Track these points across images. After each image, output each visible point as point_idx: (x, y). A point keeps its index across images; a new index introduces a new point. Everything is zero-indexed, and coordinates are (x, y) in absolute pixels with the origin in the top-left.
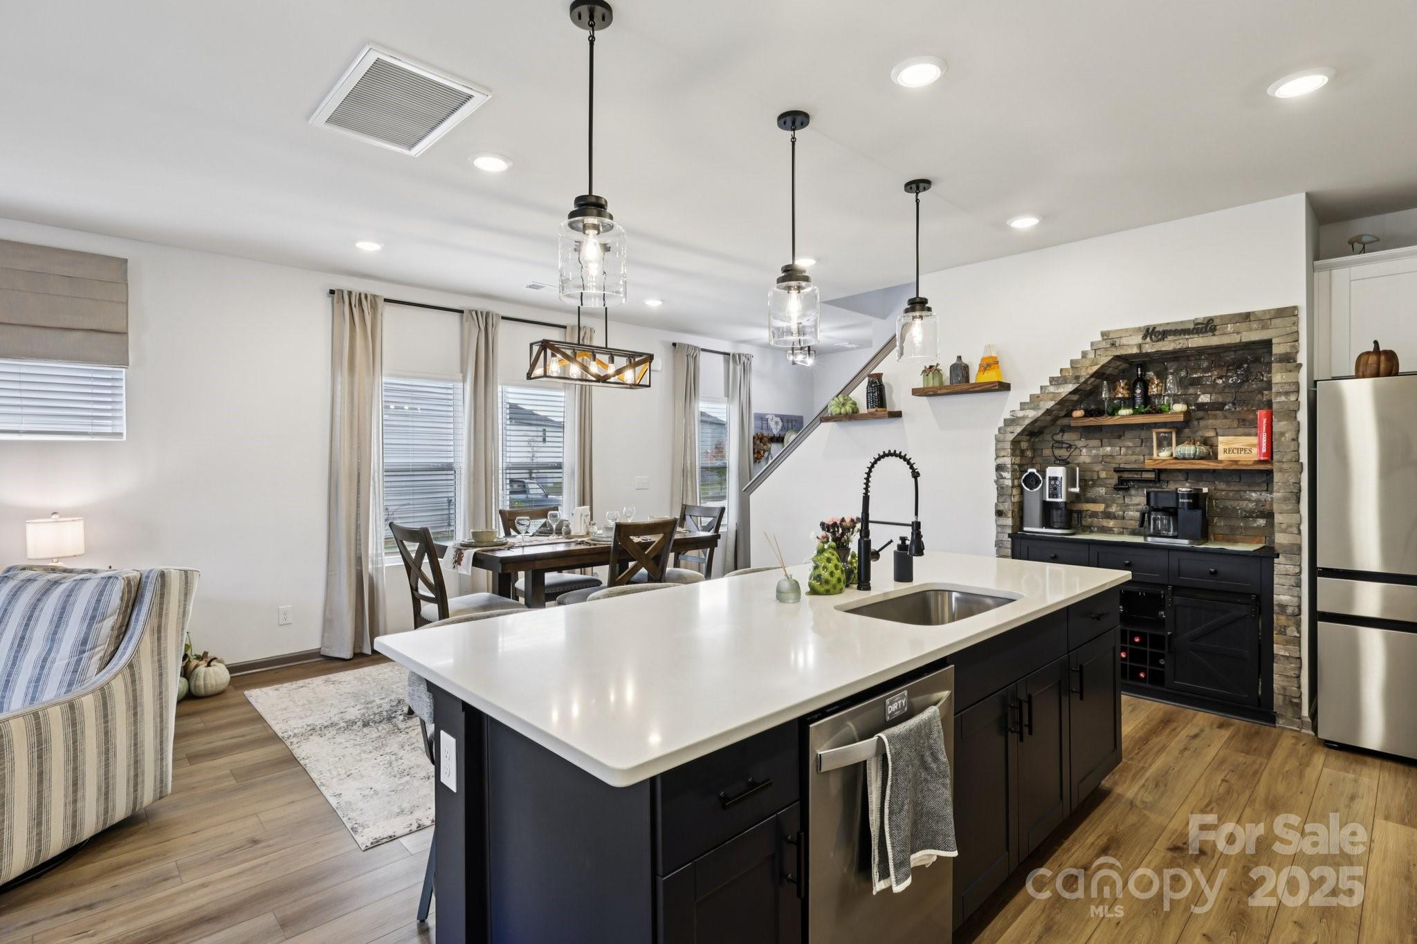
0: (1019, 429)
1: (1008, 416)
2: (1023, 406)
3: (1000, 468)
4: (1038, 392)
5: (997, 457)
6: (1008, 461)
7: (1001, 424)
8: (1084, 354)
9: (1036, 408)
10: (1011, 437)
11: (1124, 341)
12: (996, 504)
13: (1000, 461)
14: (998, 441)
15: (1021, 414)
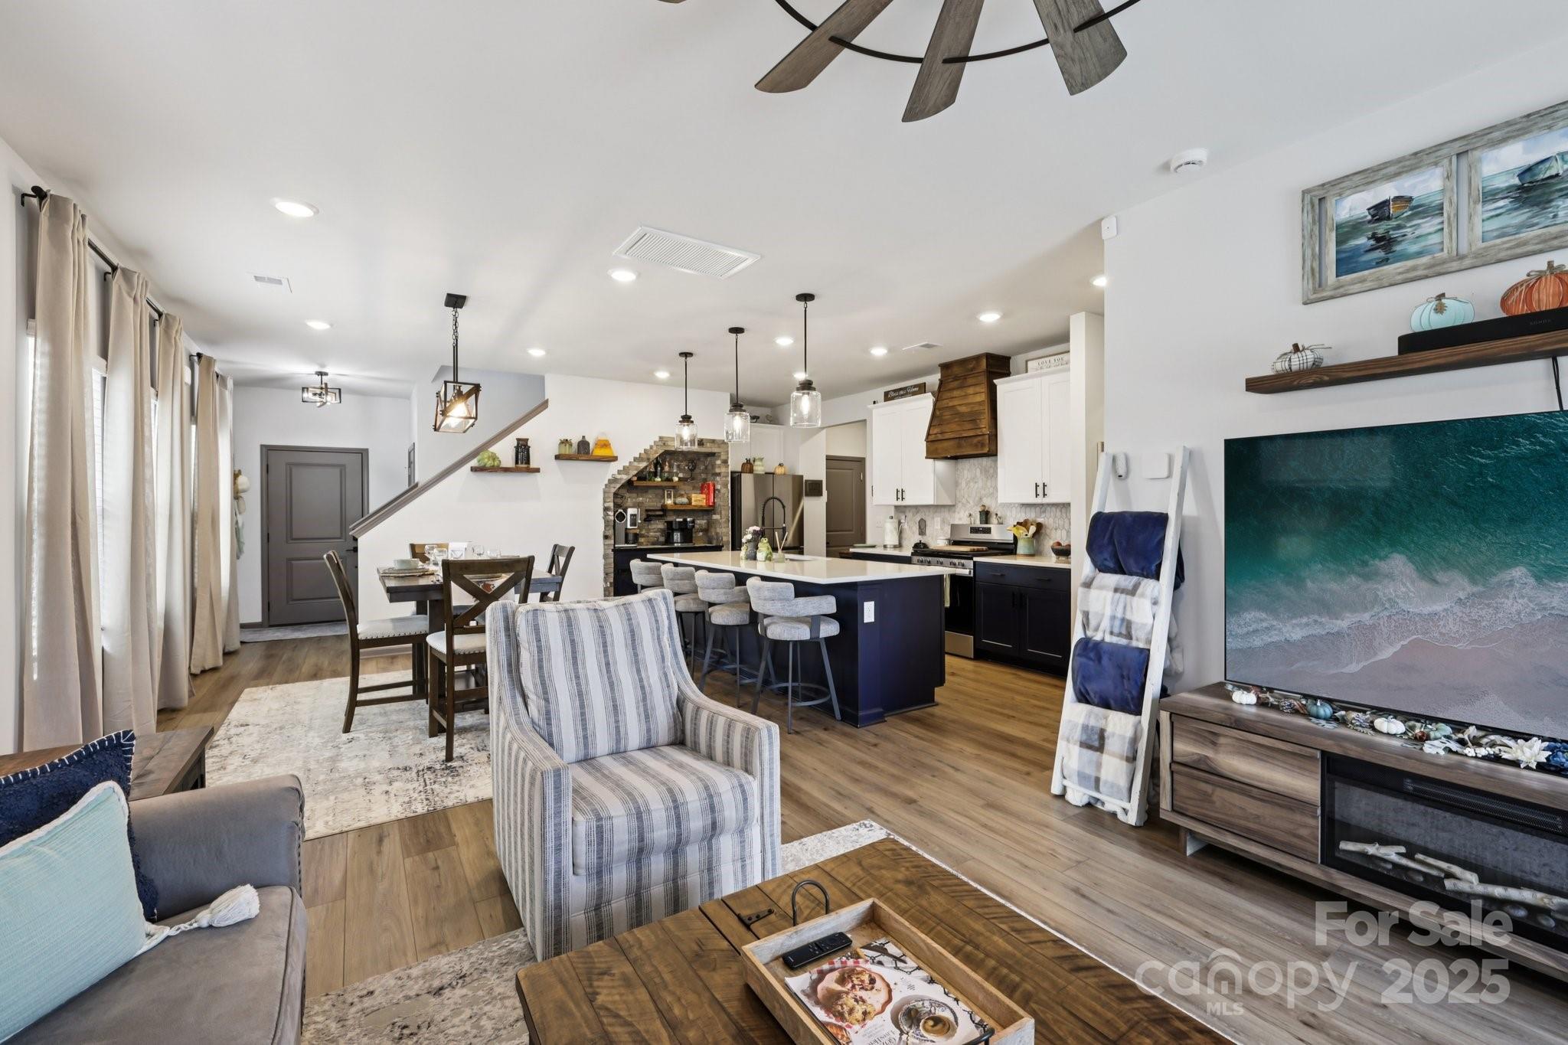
0: (618, 486)
1: (610, 478)
2: (619, 472)
3: (606, 509)
4: (627, 464)
5: (605, 502)
6: (611, 505)
7: (606, 482)
8: (651, 447)
9: (627, 474)
10: (613, 490)
11: (669, 443)
12: (604, 532)
13: (606, 505)
14: (605, 492)
15: (619, 477)
